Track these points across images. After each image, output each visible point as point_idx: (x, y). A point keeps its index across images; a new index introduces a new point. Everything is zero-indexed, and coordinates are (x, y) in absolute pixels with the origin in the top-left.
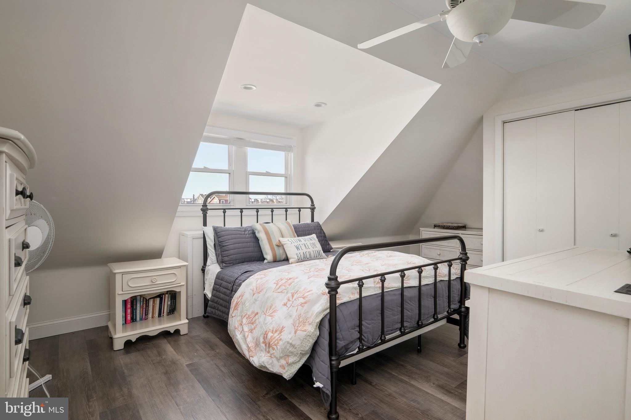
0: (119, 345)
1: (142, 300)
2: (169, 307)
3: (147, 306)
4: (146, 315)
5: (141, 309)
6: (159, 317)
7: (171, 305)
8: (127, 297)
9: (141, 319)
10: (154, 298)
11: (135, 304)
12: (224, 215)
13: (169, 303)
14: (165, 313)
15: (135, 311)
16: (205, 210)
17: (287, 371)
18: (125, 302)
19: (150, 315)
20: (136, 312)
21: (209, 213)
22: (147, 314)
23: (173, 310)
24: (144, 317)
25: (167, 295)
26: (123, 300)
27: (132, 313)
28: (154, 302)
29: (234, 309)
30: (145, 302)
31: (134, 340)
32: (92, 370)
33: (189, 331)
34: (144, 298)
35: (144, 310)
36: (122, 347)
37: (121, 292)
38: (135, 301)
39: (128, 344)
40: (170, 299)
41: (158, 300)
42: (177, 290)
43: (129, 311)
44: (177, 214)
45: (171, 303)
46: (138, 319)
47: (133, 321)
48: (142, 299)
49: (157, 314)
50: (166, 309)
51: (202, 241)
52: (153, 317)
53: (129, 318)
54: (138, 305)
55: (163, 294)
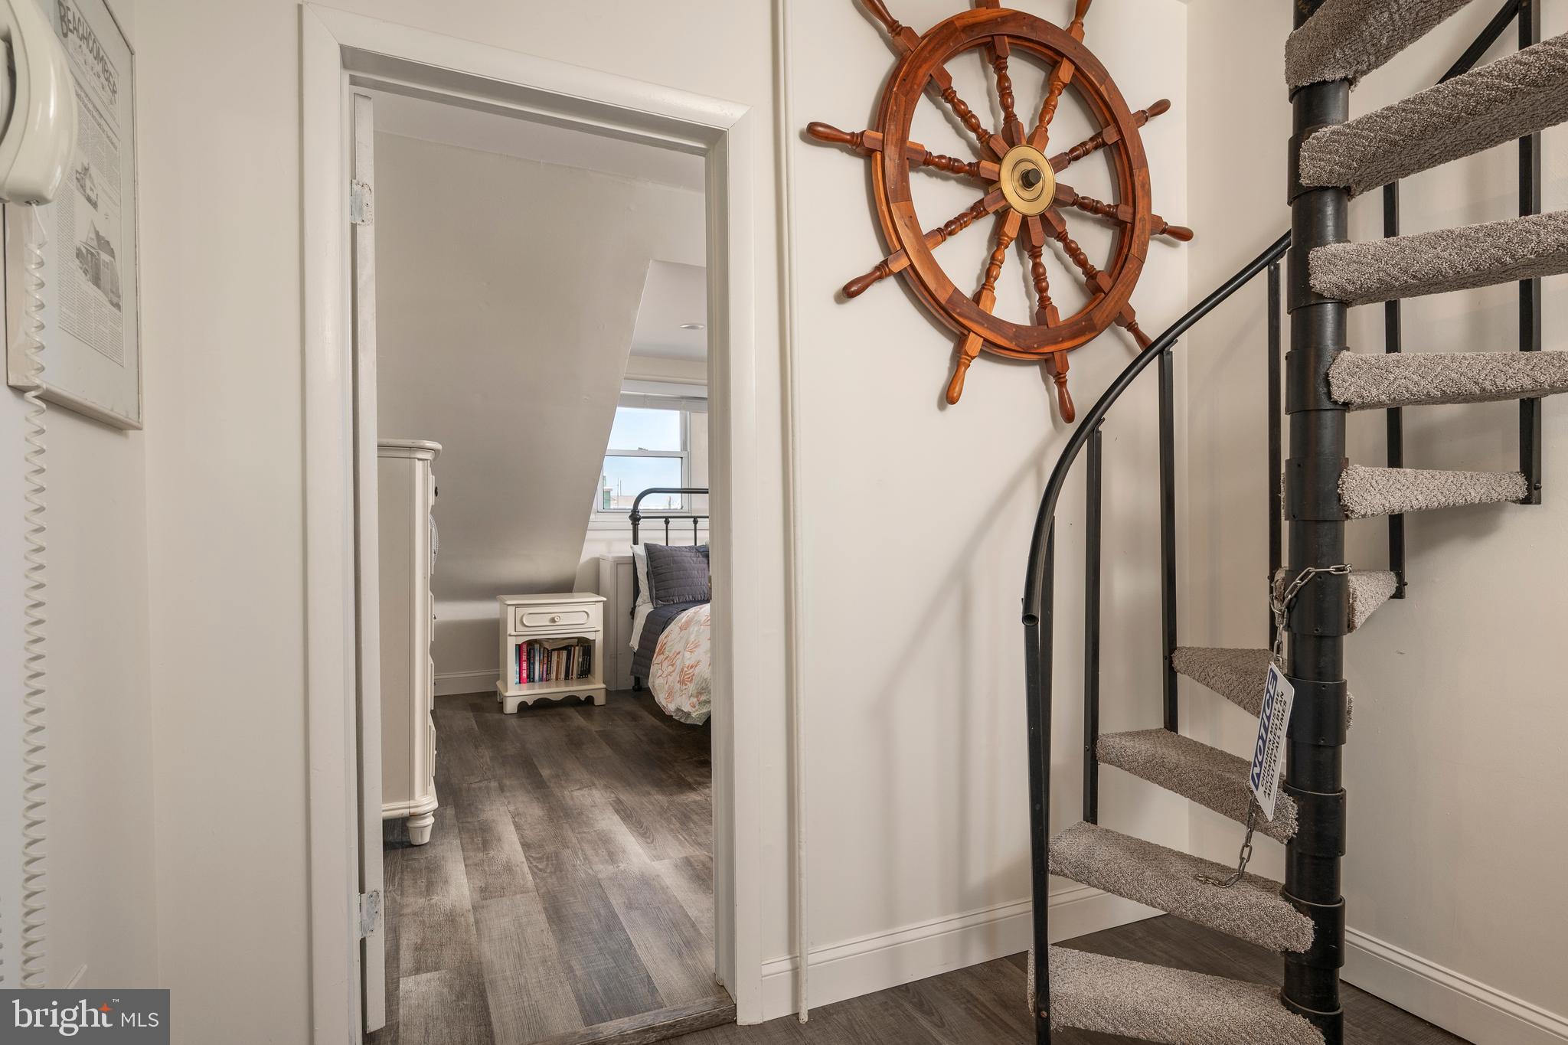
0: (511, 706)
1: (542, 652)
2: (580, 665)
3: (549, 661)
4: (547, 674)
5: (541, 666)
6: (565, 679)
7: (583, 665)
8: (521, 640)
9: (541, 680)
10: (558, 649)
11: (532, 655)
12: (667, 527)
13: (580, 660)
14: (574, 675)
15: (532, 667)
16: (635, 518)
17: (697, 710)
18: (519, 647)
19: (553, 676)
20: (534, 668)
21: (642, 523)
22: (549, 672)
23: (586, 672)
24: (545, 676)
25: (577, 648)
26: (516, 645)
27: (529, 669)
28: (558, 657)
29: (659, 654)
30: (546, 655)
31: (530, 703)
32: (478, 728)
33: (607, 703)
34: (544, 648)
35: (545, 666)
36: (516, 712)
37: (514, 633)
38: (532, 651)
39: (523, 707)
40: (581, 654)
41: (565, 653)
42: (590, 636)
43: (525, 665)
44: (590, 525)
45: (584, 659)
46: (537, 677)
47: (530, 681)
48: (542, 649)
49: (563, 676)
50: (575, 669)
51: (629, 569)
52: (557, 679)
53: (524, 675)
54: (537, 658)
55: (572, 646)
